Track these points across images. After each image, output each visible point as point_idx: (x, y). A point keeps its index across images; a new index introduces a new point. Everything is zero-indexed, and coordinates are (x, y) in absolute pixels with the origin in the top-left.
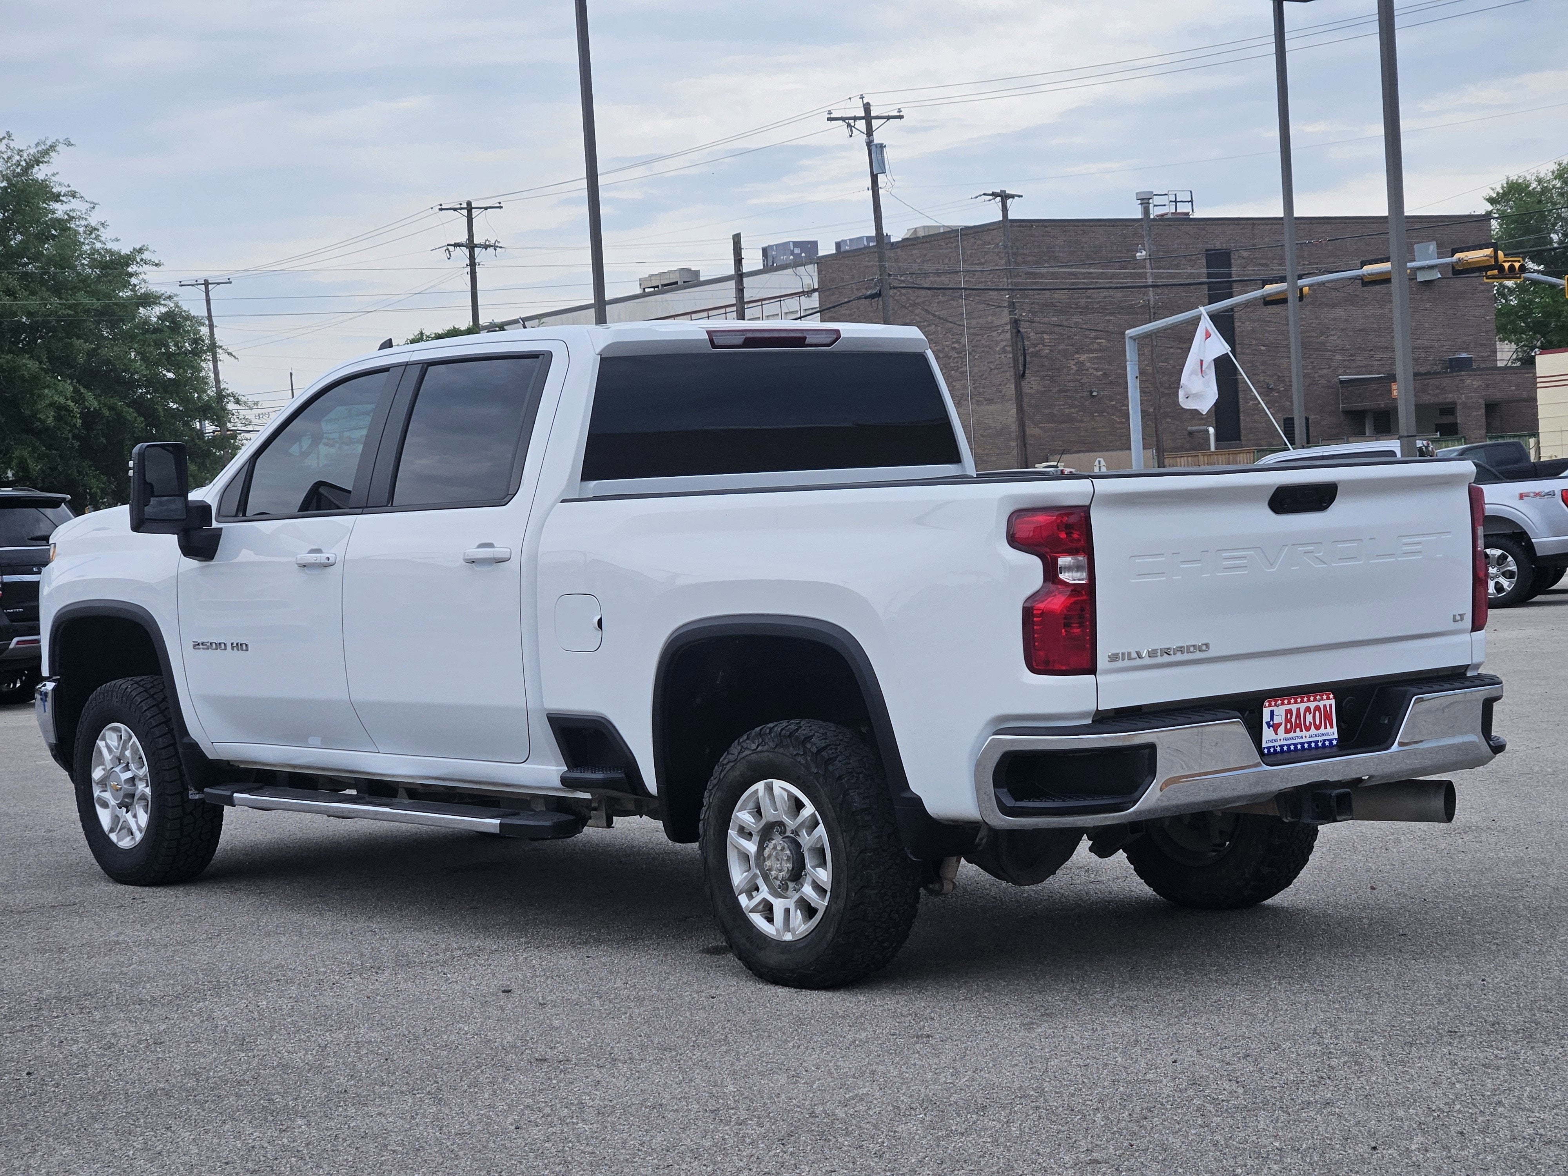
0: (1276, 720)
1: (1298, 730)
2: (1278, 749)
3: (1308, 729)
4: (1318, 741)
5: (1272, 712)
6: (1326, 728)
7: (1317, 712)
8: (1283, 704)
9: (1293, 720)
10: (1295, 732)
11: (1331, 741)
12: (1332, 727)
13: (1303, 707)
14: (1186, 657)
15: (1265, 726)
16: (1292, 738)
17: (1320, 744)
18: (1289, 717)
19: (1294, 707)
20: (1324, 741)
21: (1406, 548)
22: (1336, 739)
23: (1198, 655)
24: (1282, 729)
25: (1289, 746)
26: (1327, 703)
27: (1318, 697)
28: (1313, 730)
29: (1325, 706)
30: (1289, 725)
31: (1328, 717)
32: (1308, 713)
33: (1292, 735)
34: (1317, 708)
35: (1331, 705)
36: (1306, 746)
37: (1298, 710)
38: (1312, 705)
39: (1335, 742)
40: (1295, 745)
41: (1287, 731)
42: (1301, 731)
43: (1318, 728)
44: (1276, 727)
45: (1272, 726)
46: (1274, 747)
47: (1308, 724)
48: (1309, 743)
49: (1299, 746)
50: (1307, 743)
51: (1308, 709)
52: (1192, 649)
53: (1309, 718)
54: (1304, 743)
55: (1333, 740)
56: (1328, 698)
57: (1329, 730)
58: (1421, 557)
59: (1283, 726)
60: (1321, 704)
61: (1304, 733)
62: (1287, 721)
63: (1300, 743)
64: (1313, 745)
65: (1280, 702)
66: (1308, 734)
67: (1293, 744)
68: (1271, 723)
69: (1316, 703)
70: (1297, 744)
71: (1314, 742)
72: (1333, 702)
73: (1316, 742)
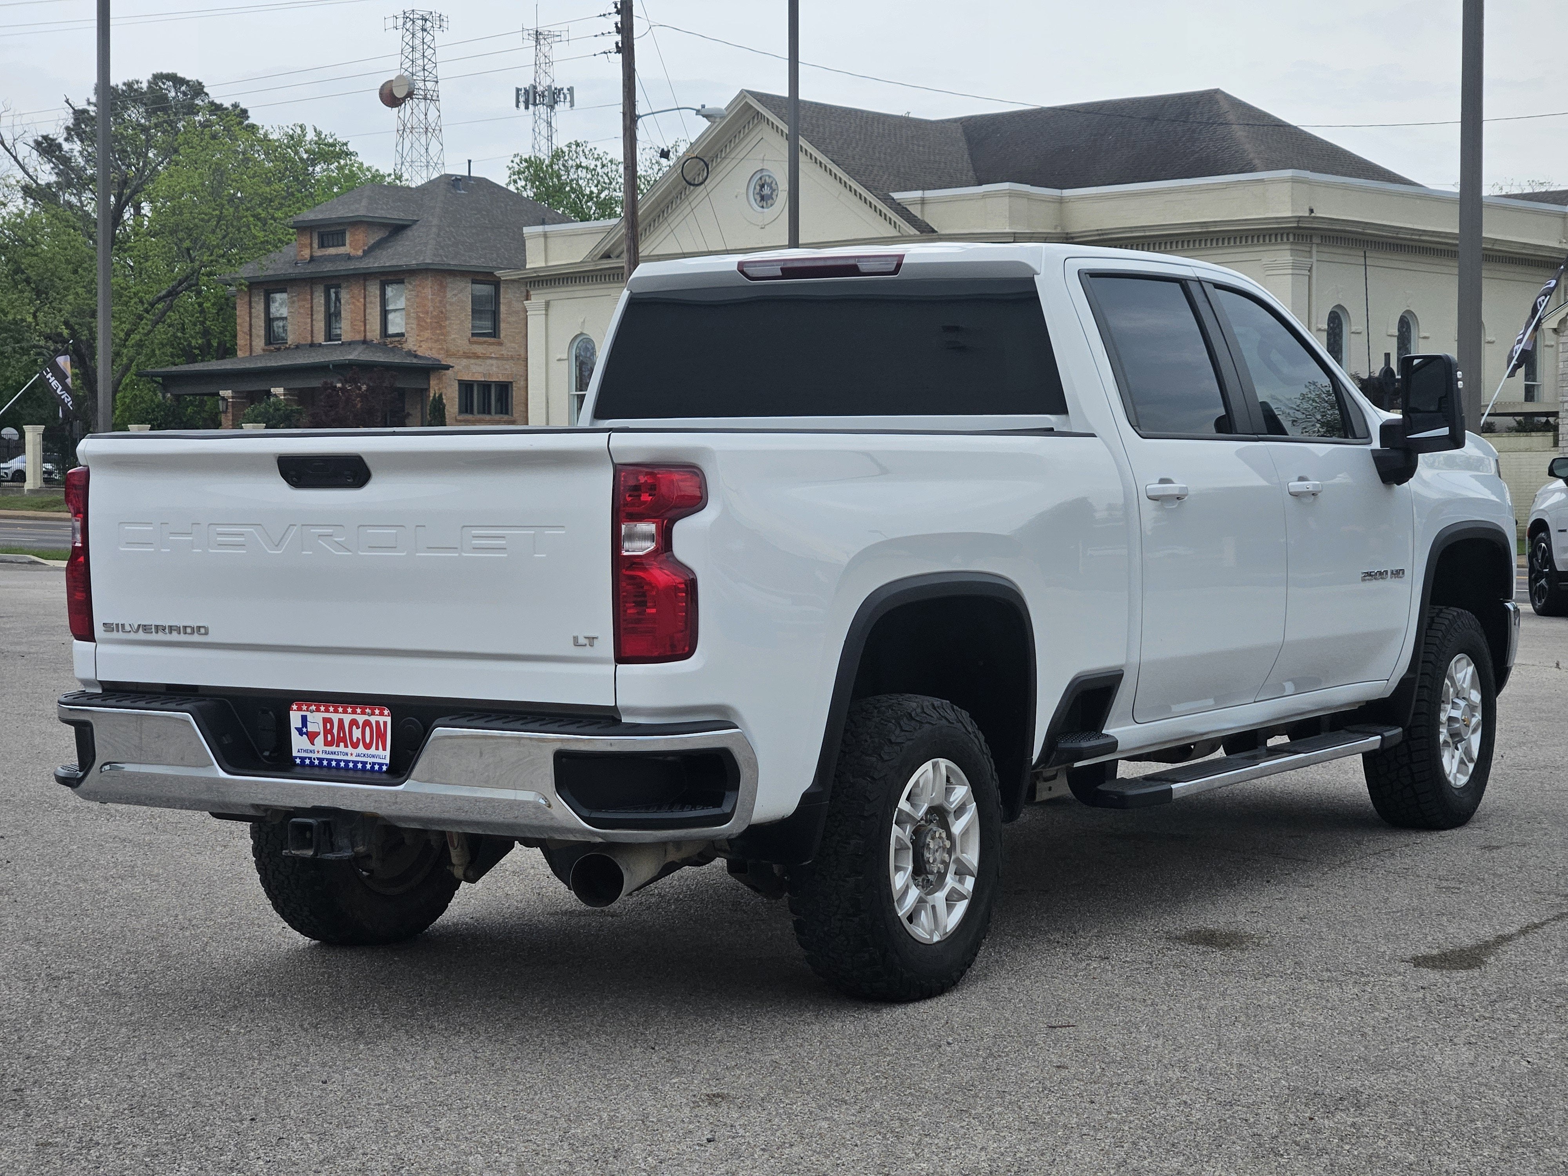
0: (311, 728)
1: (342, 744)
2: (316, 762)
3: (355, 746)
4: (366, 763)
5: (304, 719)
6: (377, 749)
7: (367, 729)
8: (318, 710)
9: (335, 731)
10: (338, 746)
11: (381, 765)
12: (384, 749)
13: (347, 718)
14: (183, 638)
15: (294, 734)
16: (334, 753)
17: (368, 767)
18: (329, 727)
19: (335, 717)
20: (374, 764)
21: (476, 542)
22: (386, 765)
23: (196, 638)
24: (319, 740)
25: (330, 761)
26: (381, 719)
27: (368, 710)
28: (361, 749)
29: (377, 723)
30: (329, 736)
31: (381, 736)
32: (354, 727)
33: (333, 748)
34: (367, 723)
35: (385, 723)
36: (351, 765)
37: (341, 721)
38: (361, 719)
39: (384, 768)
40: (338, 761)
41: (327, 743)
42: (346, 746)
43: (368, 747)
44: (312, 737)
45: (305, 733)
46: (310, 758)
47: (355, 740)
48: (355, 763)
49: (342, 764)
50: (353, 762)
51: (353, 722)
52: (189, 630)
53: (357, 733)
54: (349, 761)
55: (383, 764)
56: (382, 714)
57: (380, 752)
58: (505, 555)
59: (322, 736)
60: (373, 719)
61: (350, 749)
62: (327, 732)
63: (344, 761)
64: (360, 766)
65: (314, 708)
66: (355, 751)
67: (336, 760)
68: (304, 730)
69: (366, 717)
70: (341, 760)
71: (362, 762)
72: (389, 720)
73: (364, 764)
